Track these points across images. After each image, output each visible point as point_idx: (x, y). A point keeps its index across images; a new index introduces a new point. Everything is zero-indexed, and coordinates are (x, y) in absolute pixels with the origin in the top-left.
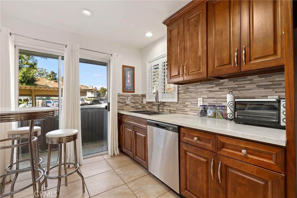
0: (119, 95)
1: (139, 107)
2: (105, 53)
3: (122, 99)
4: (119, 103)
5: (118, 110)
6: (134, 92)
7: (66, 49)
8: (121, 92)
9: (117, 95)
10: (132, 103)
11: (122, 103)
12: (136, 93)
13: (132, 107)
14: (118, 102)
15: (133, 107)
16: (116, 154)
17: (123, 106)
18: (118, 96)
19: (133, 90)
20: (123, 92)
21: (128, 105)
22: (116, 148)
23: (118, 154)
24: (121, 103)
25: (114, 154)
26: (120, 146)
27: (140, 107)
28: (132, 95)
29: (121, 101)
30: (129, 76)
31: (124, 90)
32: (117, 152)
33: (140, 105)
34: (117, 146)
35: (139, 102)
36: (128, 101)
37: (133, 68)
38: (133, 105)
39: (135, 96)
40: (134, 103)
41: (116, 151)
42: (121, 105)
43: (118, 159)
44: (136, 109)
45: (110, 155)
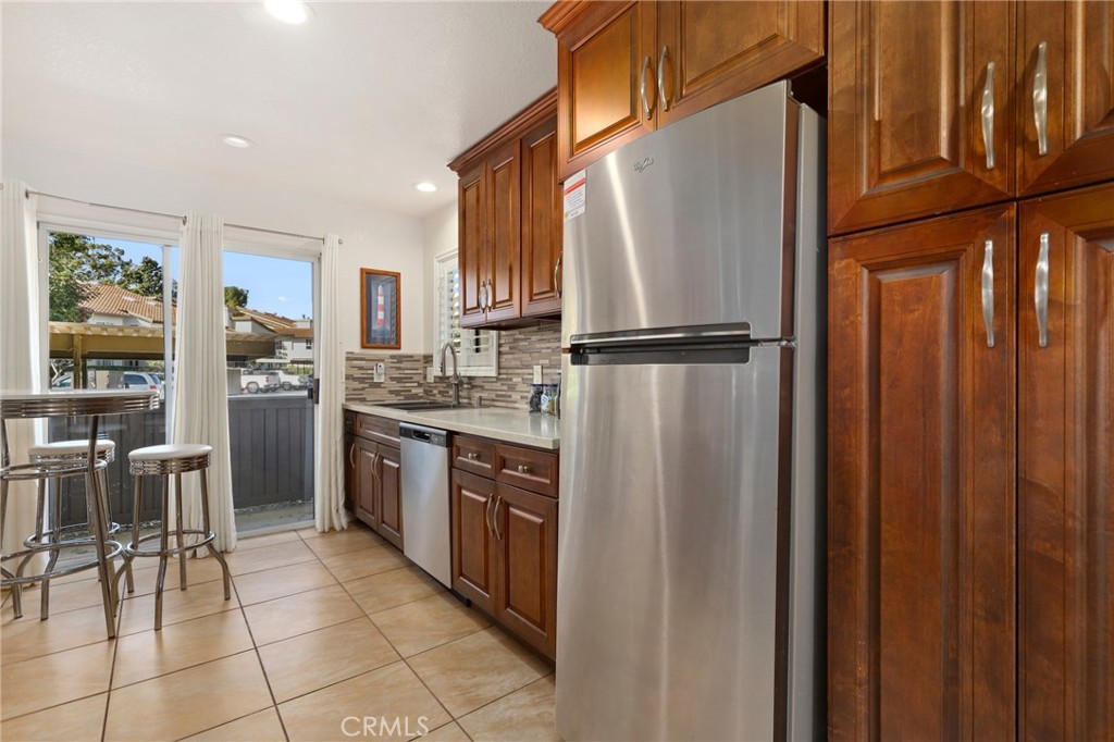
0: (350, 358)
1: (414, 391)
2: (303, 236)
3: (361, 368)
4: (351, 381)
5: (347, 400)
6: (399, 348)
7: (183, 228)
8: (356, 348)
9: (344, 356)
10: (392, 379)
11: (361, 380)
12: (405, 350)
13: (391, 392)
14: (348, 377)
15: (397, 393)
16: (337, 527)
17: (363, 389)
18: (348, 359)
19: (393, 343)
20: (363, 347)
21: (378, 385)
22: (337, 511)
23: (345, 526)
24: (355, 379)
25: (332, 529)
26: (350, 504)
27: (420, 391)
28: (392, 357)
29: (357, 373)
30: (381, 300)
31: (368, 339)
32: (342, 520)
33: (420, 385)
34: (341, 503)
35: (416, 378)
36: (379, 375)
37: (396, 277)
38: (396, 386)
39: (400, 359)
40: (399, 380)
41: (339, 518)
42: (356, 385)
43: (344, 537)
44: (406, 398)
45: (319, 529)
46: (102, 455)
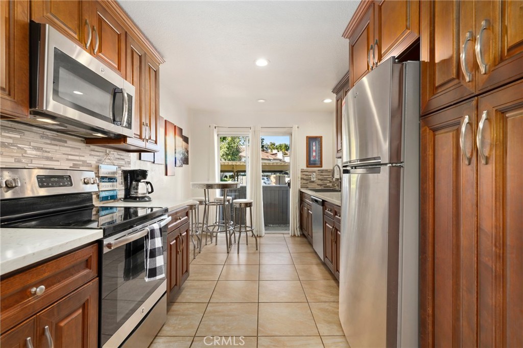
1: (328, 184)
2: (286, 128)
3: (306, 175)
5: (301, 187)
6: (322, 167)
8: (305, 167)
9: (300, 170)
10: (319, 179)
11: (307, 180)
12: (324, 167)
13: (318, 185)
14: (302, 179)
15: (321, 185)
16: (297, 235)
17: (307, 183)
18: (302, 172)
19: (319, 165)
20: (307, 167)
21: (313, 182)
22: (297, 229)
23: (299, 235)
24: (304, 179)
25: (295, 235)
26: (301, 227)
27: (331, 184)
28: (319, 170)
29: (305, 177)
30: (314, 148)
31: (310, 163)
32: (298, 233)
33: (330, 182)
34: (298, 226)
35: (329, 179)
36: (314, 178)
37: (321, 137)
38: (320, 182)
39: (322, 171)
40: (321, 180)
41: (297, 232)
42: (305, 182)
43: (299, 239)
44: (324, 187)
45: (290, 234)
46: (228, 201)
